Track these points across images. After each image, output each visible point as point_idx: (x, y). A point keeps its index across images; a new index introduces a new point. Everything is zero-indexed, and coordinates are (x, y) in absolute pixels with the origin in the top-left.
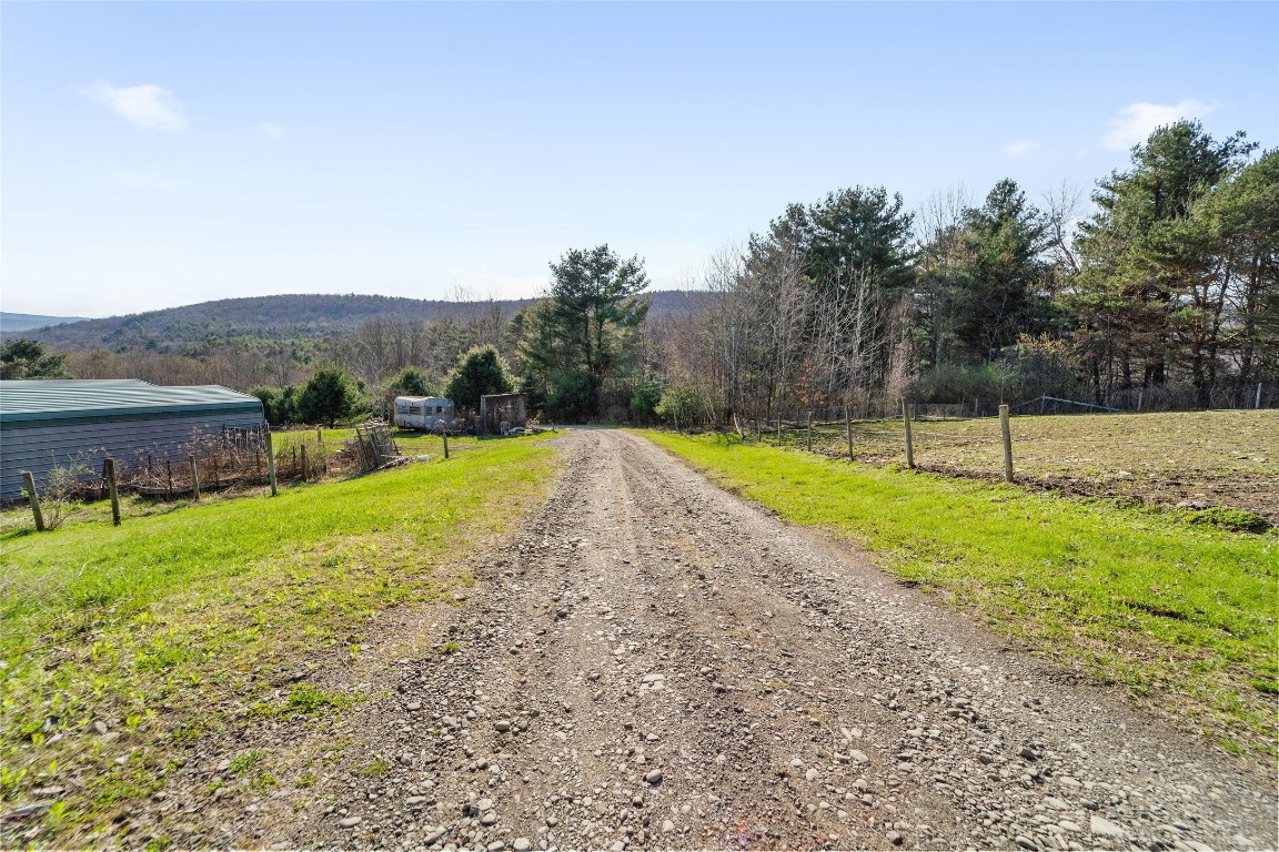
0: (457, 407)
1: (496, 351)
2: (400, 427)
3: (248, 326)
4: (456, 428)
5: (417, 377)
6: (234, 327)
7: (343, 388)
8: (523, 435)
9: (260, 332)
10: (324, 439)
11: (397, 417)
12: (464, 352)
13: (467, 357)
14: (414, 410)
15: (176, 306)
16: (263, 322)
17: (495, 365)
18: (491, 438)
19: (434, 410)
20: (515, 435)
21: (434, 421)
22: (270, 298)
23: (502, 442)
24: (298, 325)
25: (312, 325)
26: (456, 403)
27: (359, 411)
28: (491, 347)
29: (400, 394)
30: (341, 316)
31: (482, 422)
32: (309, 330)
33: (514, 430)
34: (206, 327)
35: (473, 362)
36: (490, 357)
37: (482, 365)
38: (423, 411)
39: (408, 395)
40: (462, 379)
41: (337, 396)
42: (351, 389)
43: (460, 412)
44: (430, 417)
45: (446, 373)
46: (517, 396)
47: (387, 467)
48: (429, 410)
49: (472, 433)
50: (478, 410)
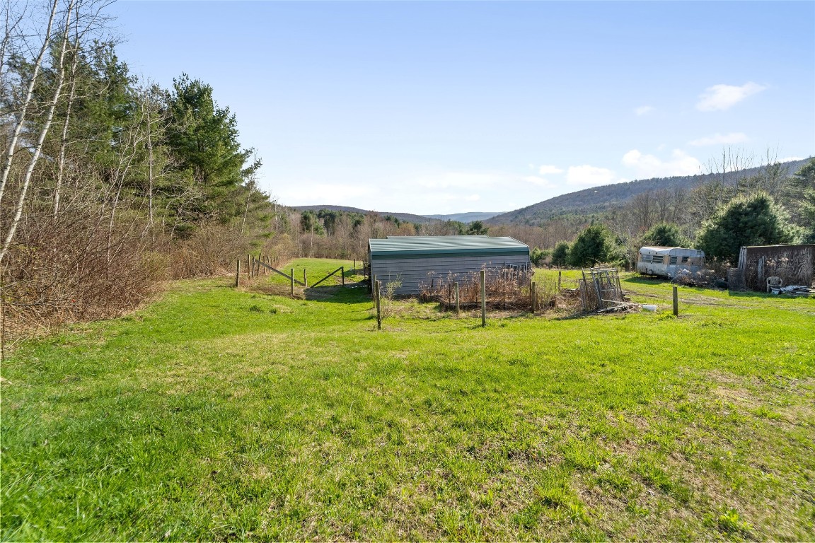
0: (708, 258)
1: (771, 198)
2: (642, 273)
3: (570, 208)
4: (703, 279)
5: (670, 230)
6: (564, 210)
7: (603, 240)
8: (806, 297)
9: (576, 211)
10: (563, 277)
11: (640, 264)
12: (725, 202)
13: (726, 208)
14: (658, 259)
15: (539, 202)
16: (579, 206)
17: (766, 214)
18: (749, 295)
19: (679, 260)
20: (792, 295)
21: (677, 270)
22: (584, 191)
23: (768, 301)
24: (598, 205)
25: (607, 204)
26: (707, 254)
27: (613, 259)
28: (764, 194)
29: (647, 244)
30: (626, 196)
31: (738, 275)
32: (604, 208)
33: (790, 288)
34: (551, 211)
35: (736, 213)
36: (761, 205)
37: (747, 214)
38: (667, 260)
39: (655, 245)
40: (717, 231)
41: (598, 246)
42: (609, 241)
43: (711, 263)
44: (673, 266)
45: (700, 226)
46: (799, 248)
47: (608, 312)
48: (673, 260)
49: (723, 286)
50: (735, 263)
